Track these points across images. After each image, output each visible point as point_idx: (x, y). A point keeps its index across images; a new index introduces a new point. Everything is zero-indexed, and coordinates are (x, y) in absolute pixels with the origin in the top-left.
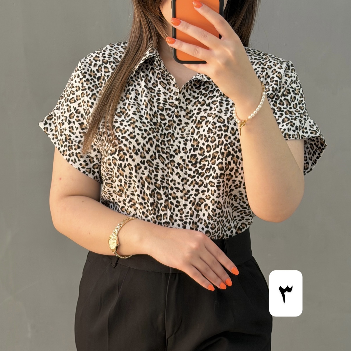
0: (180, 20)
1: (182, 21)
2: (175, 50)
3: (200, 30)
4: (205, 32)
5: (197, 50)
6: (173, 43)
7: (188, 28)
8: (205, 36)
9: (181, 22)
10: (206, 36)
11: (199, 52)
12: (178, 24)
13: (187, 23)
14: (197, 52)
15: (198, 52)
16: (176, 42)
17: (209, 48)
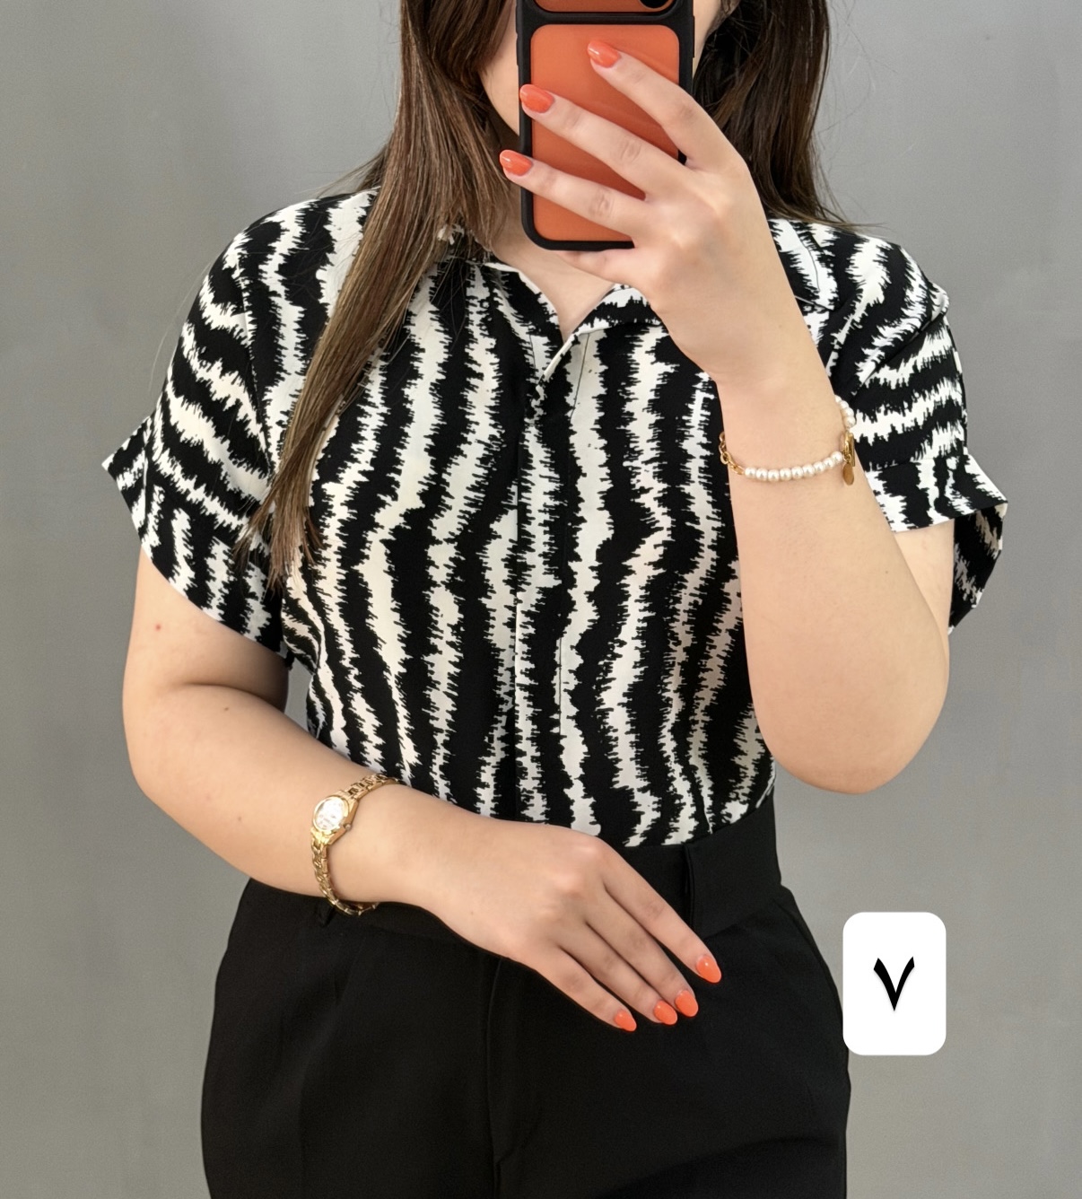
0: (551, 94)
1: (557, 98)
2: (529, 197)
3: (618, 131)
4: (634, 141)
5: (603, 199)
6: (523, 171)
7: (575, 121)
8: (634, 152)
9: (553, 101)
10: (638, 153)
11: (610, 205)
12: (544, 109)
13: (576, 106)
14: (603, 204)
15: (607, 206)
16: (533, 169)
17: (647, 195)
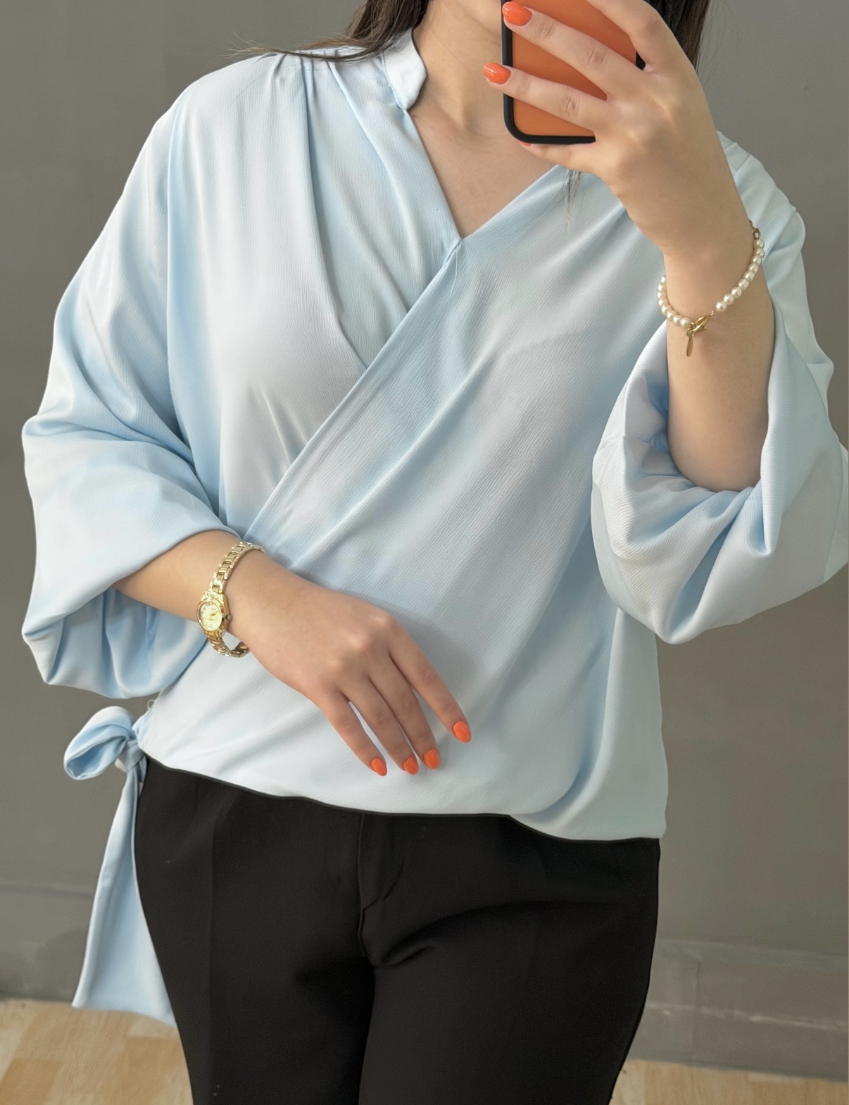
0: (528, 8)
1: (533, 12)
2: (511, 101)
3: (585, 39)
4: (598, 47)
5: (571, 99)
6: (502, 79)
7: (549, 33)
8: (599, 59)
9: (530, 14)
10: (603, 60)
11: (577, 105)
12: (523, 23)
13: (549, 18)
14: (570, 106)
16: (511, 77)
17: (608, 96)
